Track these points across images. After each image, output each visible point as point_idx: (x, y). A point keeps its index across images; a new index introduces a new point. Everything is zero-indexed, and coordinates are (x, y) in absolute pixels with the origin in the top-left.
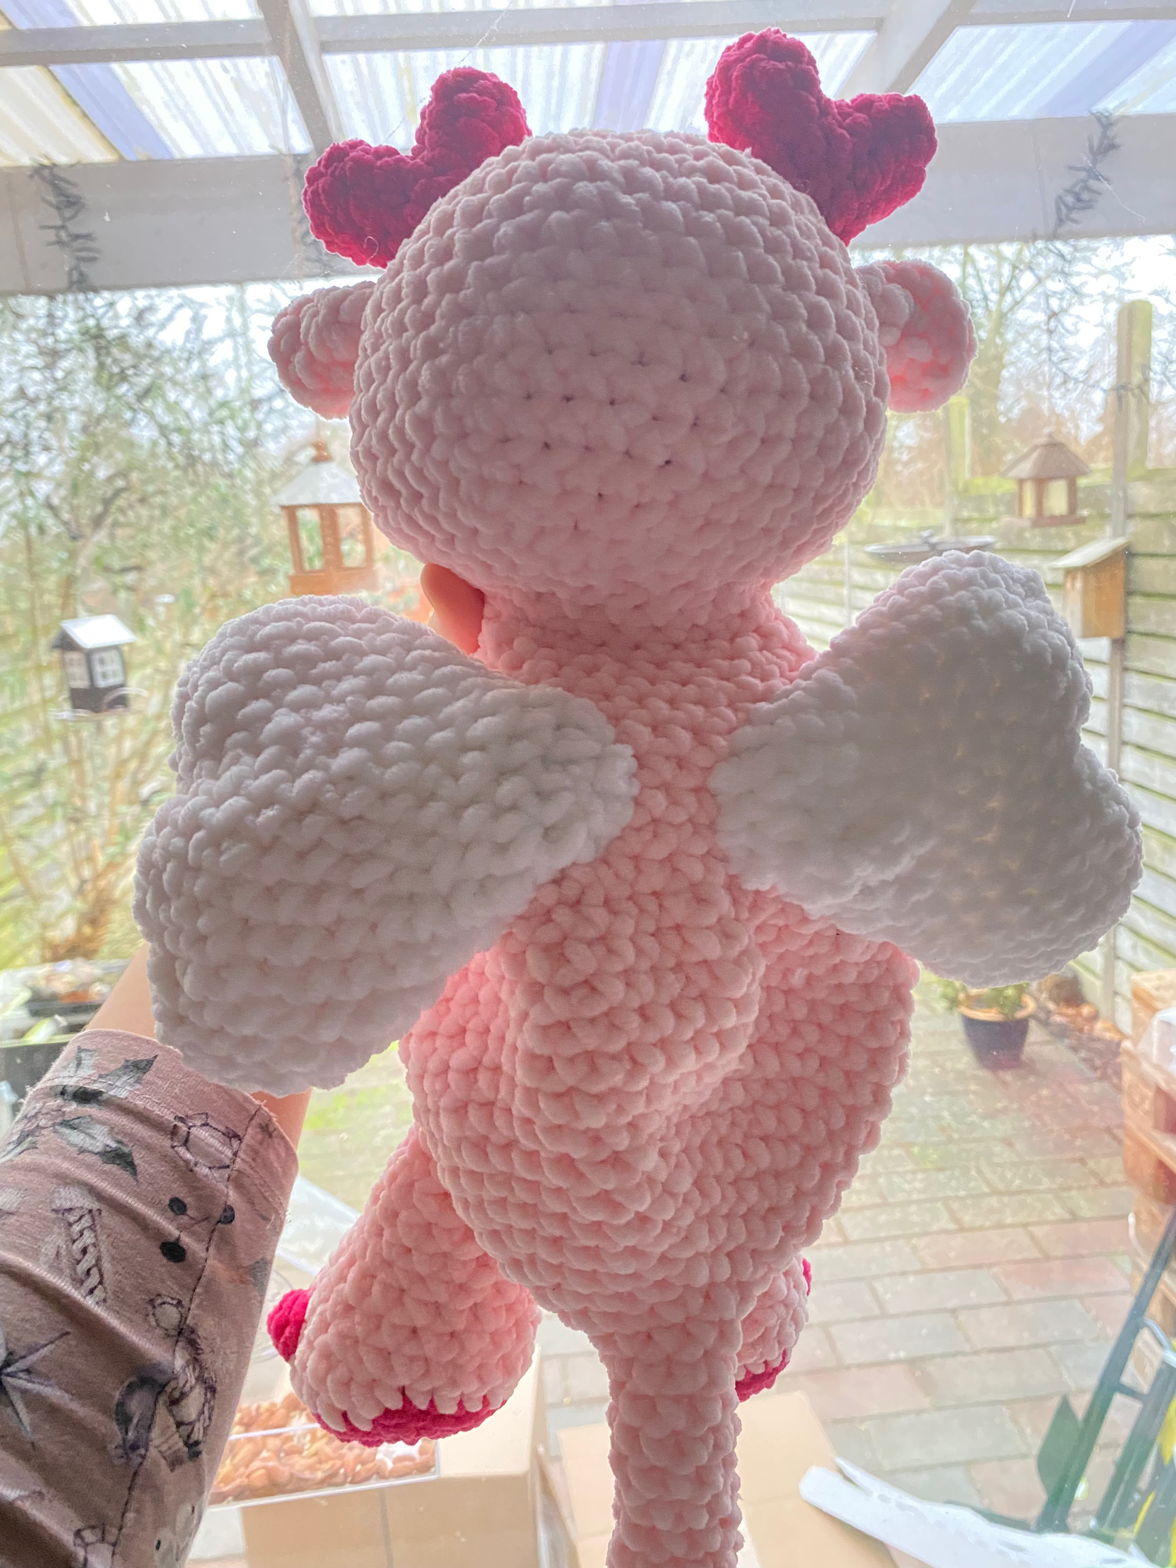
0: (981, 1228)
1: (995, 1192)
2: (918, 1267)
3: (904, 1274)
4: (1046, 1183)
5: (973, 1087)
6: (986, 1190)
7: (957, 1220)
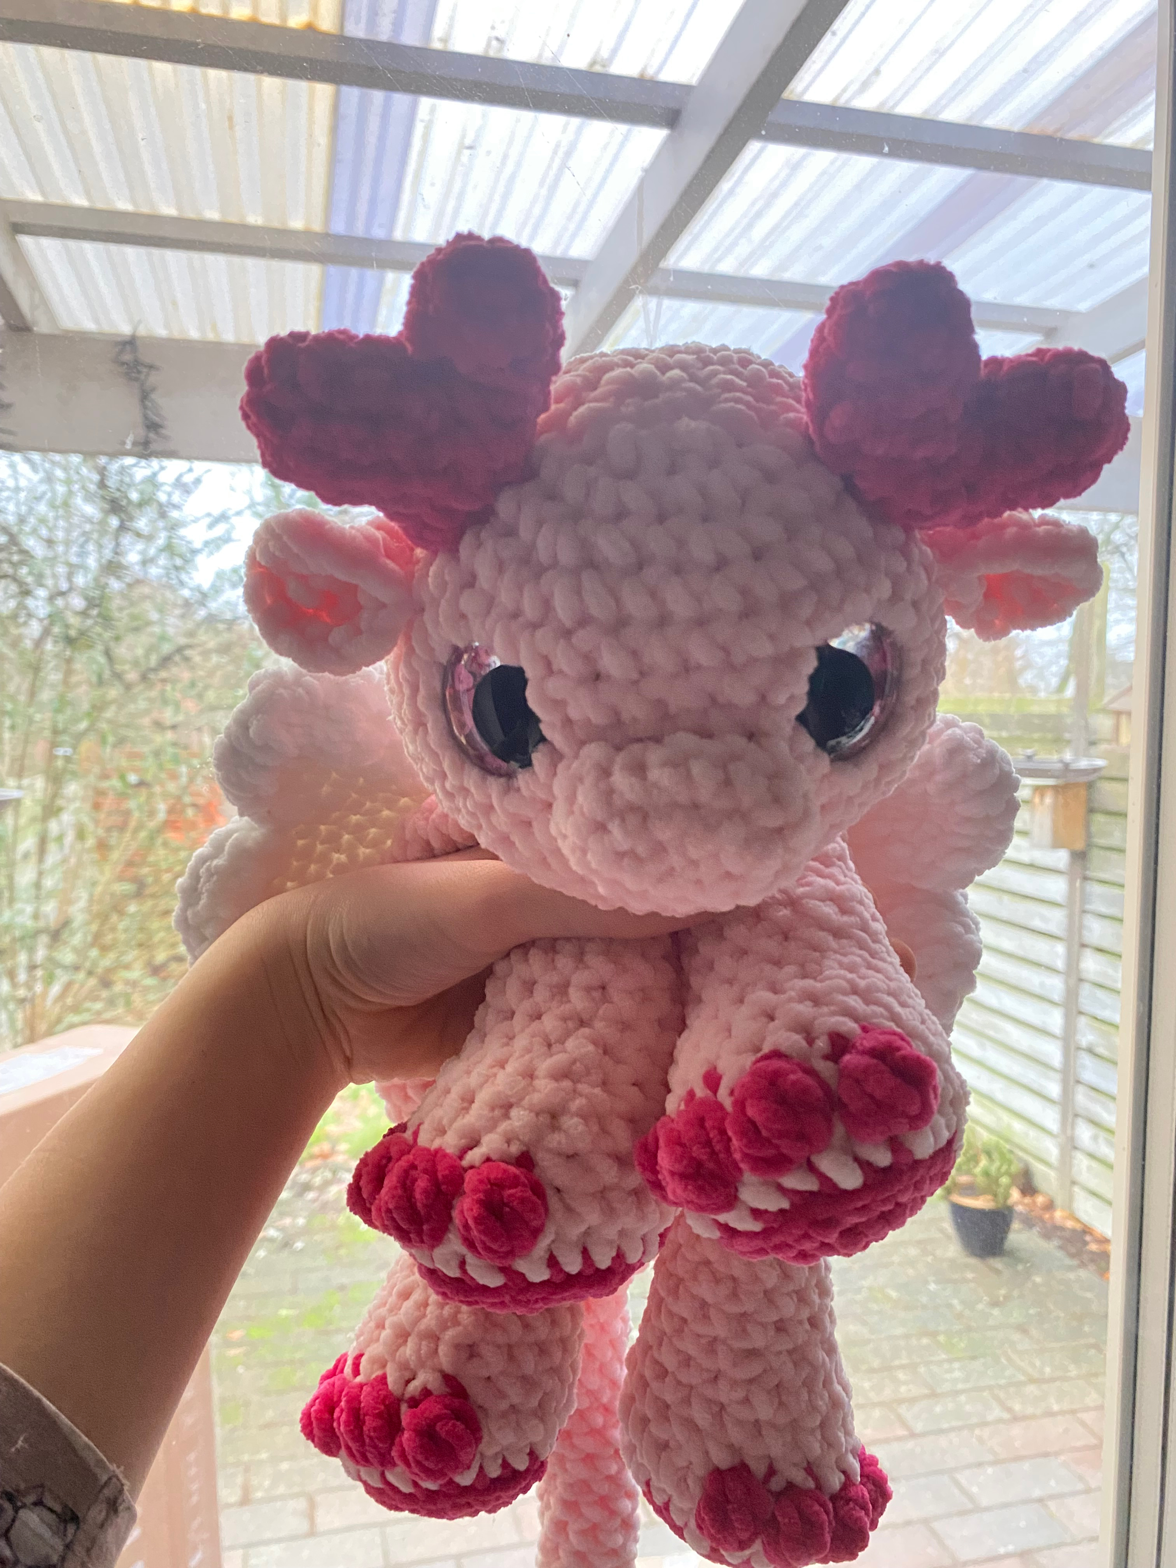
0: (1033, 1417)
1: (1032, 1381)
2: (990, 1457)
3: (980, 1465)
4: (1073, 1372)
5: (970, 1275)
6: (1022, 1378)
7: (1009, 1410)
